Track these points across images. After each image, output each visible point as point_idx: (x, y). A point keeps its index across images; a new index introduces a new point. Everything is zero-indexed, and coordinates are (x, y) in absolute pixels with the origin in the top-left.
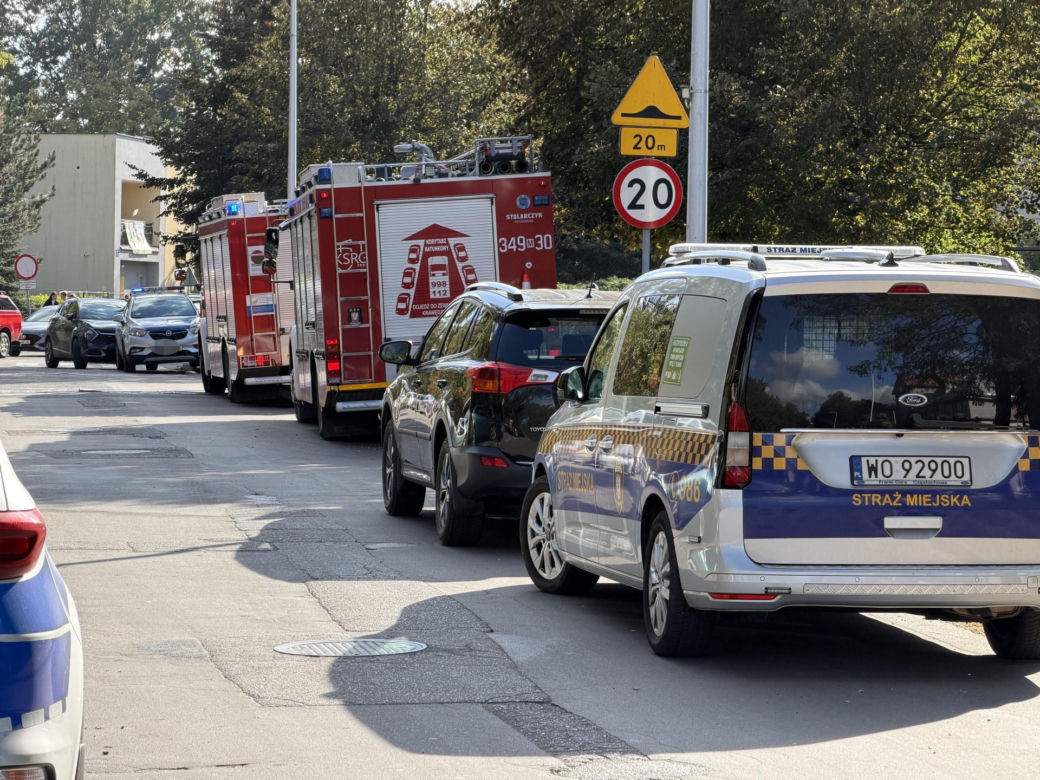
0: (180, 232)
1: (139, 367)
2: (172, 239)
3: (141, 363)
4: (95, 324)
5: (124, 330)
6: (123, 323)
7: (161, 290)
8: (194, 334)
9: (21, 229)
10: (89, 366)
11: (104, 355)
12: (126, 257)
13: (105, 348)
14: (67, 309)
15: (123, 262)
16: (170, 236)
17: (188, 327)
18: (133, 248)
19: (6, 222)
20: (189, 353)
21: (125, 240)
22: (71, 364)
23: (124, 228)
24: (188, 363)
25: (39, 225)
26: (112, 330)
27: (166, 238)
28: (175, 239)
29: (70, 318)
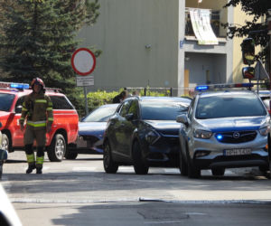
0: (249, 23)
1: (204, 173)
2: (240, 30)
3: (206, 168)
4: (158, 124)
5: (188, 132)
6: (187, 125)
7: (228, 88)
8: (264, 135)
9: (78, 20)
10: (151, 171)
11: (166, 159)
12: (190, 48)
13: (168, 151)
14: (128, 108)
15: (187, 54)
16: (238, 27)
17: (258, 128)
18: (199, 39)
19: (62, 12)
20: (258, 156)
21: (189, 31)
22: (131, 169)
23: (189, 16)
24: (257, 168)
25: (97, 15)
26: (175, 132)
27: (233, 30)
28: (243, 31)
29: (130, 119)
